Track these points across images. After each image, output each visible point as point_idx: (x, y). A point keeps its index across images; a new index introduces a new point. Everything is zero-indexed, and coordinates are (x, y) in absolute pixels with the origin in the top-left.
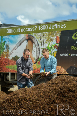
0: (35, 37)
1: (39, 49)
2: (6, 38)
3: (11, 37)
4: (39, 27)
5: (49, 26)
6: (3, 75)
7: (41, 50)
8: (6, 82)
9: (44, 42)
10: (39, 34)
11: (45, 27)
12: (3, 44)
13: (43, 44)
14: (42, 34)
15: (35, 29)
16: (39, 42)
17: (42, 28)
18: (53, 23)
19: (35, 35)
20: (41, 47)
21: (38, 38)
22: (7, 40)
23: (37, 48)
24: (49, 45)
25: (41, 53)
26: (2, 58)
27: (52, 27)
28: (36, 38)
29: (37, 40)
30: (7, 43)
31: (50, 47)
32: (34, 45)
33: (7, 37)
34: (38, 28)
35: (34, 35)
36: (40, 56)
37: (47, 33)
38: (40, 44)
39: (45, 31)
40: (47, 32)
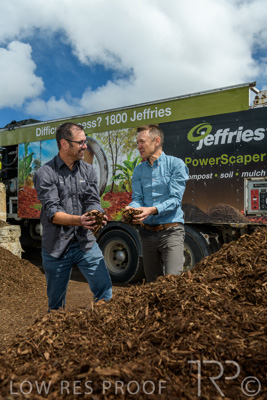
0: (98, 140)
1: (106, 168)
2: (35, 147)
3: (44, 145)
4: (107, 118)
5: (130, 115)
6: (29, 224)
7: (110, 169)
8: (34, 238)
9: (119, 151)
10: (106, 134)
11: (121, 118)
12: (28, 160)
13: (115, 155)
14: (114, 133)
15: (97, 123)
16: (105, 152)
17: (114, 120)
18: (140, 108)
19: (99, 137)
20: (110, 162)
21: (104, 143)
22: (36, 151)
23: (103, 166)
24: (129, 157)
25: (110, 176)
26: (26, 188)
27: (137, 117)
28: (100, 144)
29: (103, 146)
30: (37, 156)
31: (132, 160)
32: (95, 159)
33: (37, 144)
34: (104, 121)
35: (94, 136)
36: (109, 183)
37: (126, 130)
38: (108, 155)
39: (122, 126)
40: (125, 127)
